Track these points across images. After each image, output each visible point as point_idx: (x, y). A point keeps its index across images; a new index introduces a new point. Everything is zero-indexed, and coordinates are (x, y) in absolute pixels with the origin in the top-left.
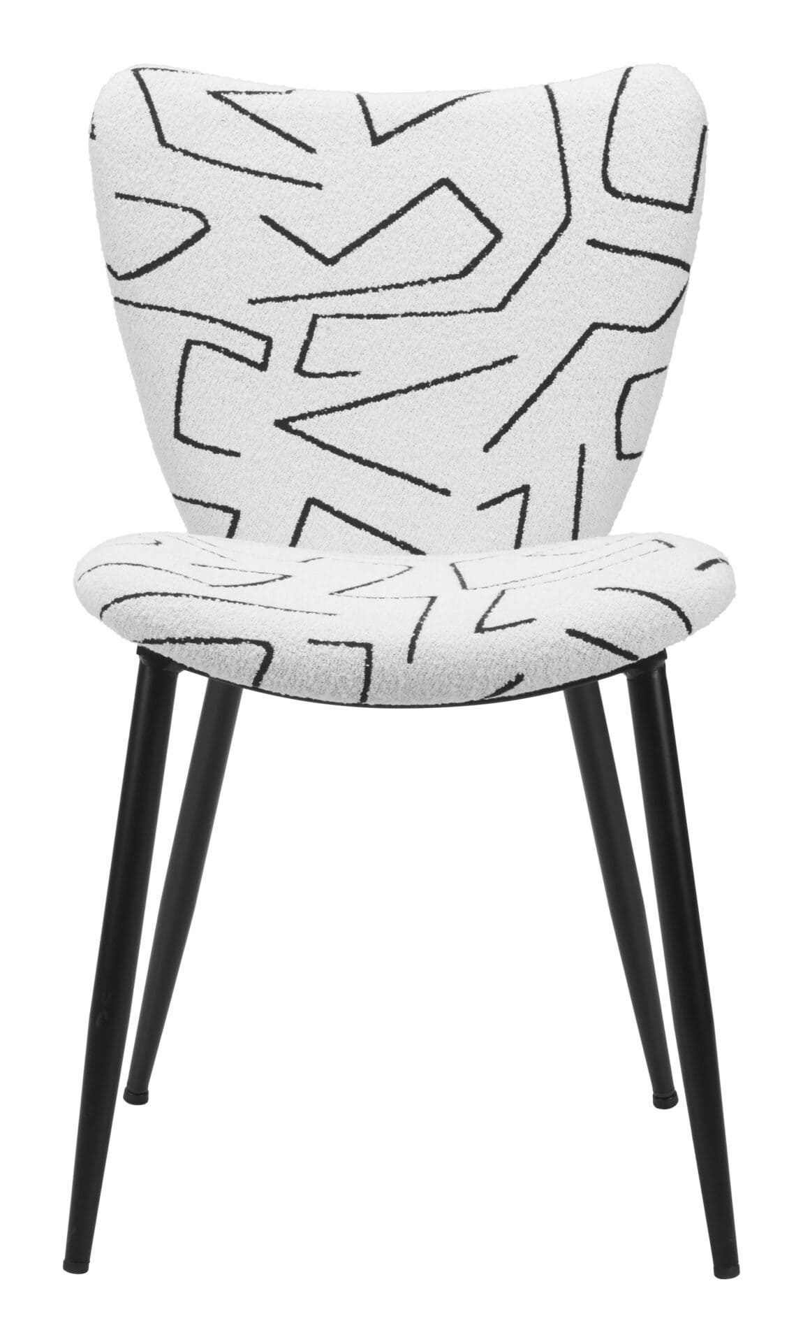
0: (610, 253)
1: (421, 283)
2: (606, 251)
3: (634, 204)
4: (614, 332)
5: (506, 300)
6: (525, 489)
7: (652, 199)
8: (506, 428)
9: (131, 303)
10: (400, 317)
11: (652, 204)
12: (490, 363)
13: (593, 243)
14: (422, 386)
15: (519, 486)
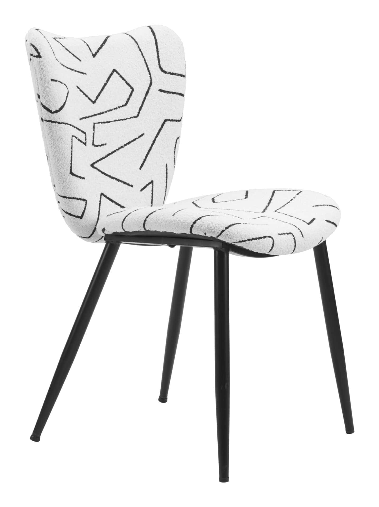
0: (166, 94)
1: (116, 108)
2: (165, 93)
3: (171, 75)
4: (172, 122)
5: (139, 113)
6: (152, 182)
7: (177, 74)
8: (145, 160)
9: (57, 122)
10: (113, 122)
11: (177, 75)
12: (138, 137)
13: (161, 90)
14: (122, 147)
15: (150, 181)
